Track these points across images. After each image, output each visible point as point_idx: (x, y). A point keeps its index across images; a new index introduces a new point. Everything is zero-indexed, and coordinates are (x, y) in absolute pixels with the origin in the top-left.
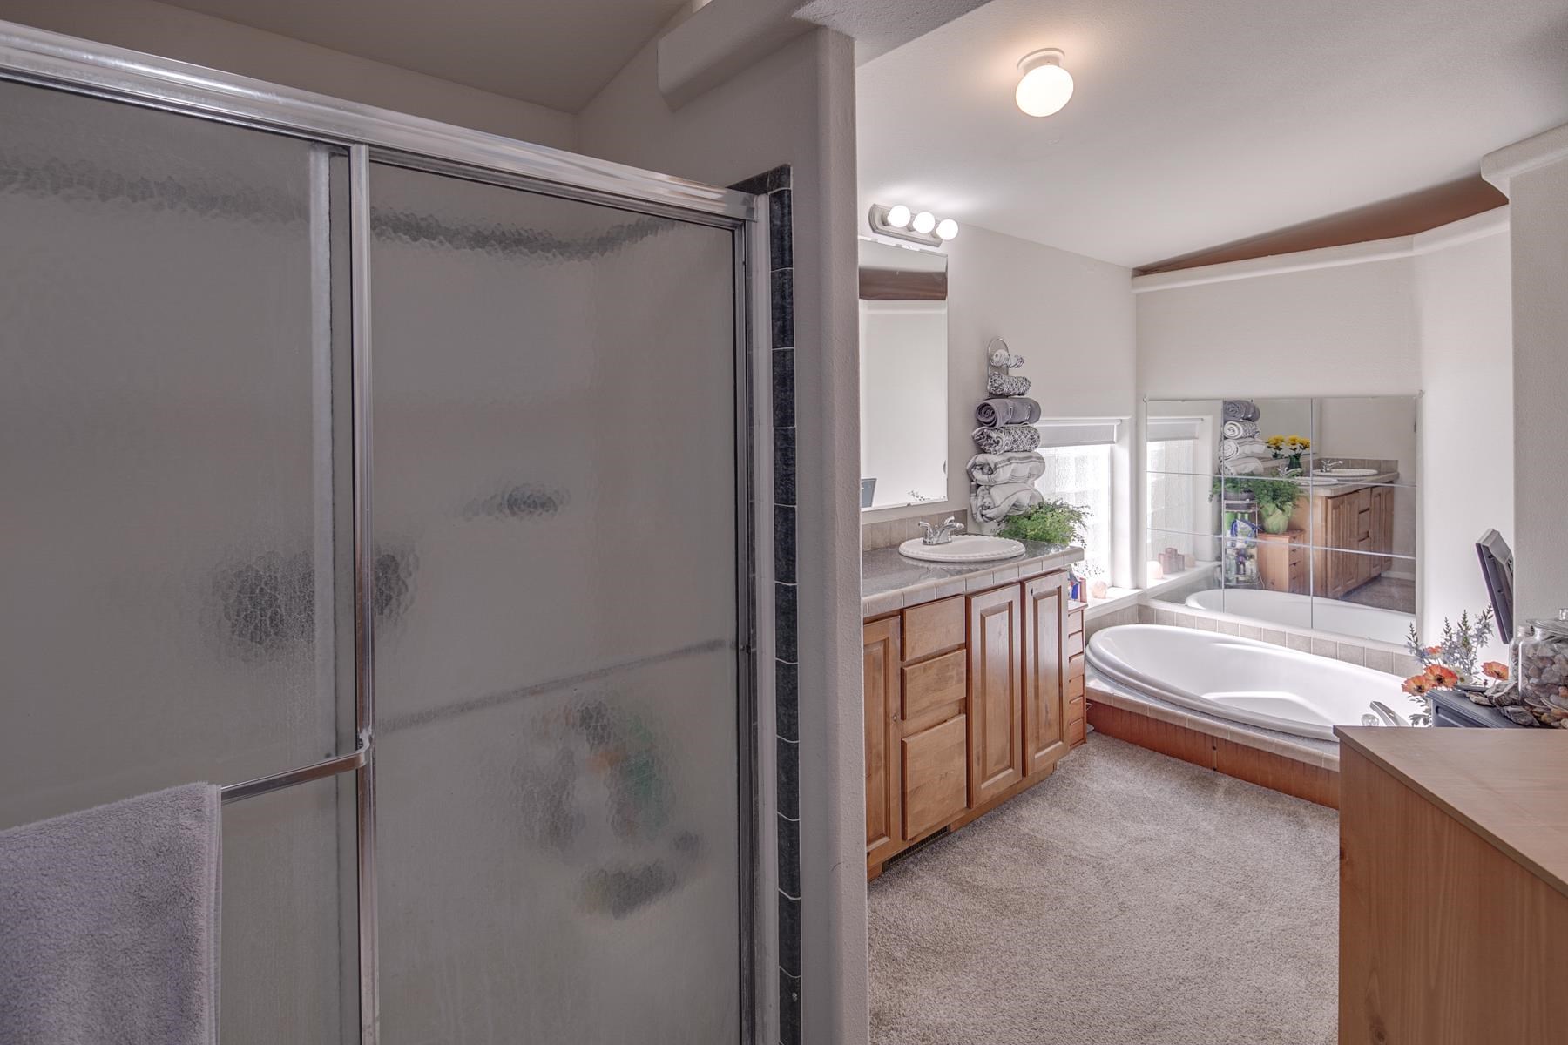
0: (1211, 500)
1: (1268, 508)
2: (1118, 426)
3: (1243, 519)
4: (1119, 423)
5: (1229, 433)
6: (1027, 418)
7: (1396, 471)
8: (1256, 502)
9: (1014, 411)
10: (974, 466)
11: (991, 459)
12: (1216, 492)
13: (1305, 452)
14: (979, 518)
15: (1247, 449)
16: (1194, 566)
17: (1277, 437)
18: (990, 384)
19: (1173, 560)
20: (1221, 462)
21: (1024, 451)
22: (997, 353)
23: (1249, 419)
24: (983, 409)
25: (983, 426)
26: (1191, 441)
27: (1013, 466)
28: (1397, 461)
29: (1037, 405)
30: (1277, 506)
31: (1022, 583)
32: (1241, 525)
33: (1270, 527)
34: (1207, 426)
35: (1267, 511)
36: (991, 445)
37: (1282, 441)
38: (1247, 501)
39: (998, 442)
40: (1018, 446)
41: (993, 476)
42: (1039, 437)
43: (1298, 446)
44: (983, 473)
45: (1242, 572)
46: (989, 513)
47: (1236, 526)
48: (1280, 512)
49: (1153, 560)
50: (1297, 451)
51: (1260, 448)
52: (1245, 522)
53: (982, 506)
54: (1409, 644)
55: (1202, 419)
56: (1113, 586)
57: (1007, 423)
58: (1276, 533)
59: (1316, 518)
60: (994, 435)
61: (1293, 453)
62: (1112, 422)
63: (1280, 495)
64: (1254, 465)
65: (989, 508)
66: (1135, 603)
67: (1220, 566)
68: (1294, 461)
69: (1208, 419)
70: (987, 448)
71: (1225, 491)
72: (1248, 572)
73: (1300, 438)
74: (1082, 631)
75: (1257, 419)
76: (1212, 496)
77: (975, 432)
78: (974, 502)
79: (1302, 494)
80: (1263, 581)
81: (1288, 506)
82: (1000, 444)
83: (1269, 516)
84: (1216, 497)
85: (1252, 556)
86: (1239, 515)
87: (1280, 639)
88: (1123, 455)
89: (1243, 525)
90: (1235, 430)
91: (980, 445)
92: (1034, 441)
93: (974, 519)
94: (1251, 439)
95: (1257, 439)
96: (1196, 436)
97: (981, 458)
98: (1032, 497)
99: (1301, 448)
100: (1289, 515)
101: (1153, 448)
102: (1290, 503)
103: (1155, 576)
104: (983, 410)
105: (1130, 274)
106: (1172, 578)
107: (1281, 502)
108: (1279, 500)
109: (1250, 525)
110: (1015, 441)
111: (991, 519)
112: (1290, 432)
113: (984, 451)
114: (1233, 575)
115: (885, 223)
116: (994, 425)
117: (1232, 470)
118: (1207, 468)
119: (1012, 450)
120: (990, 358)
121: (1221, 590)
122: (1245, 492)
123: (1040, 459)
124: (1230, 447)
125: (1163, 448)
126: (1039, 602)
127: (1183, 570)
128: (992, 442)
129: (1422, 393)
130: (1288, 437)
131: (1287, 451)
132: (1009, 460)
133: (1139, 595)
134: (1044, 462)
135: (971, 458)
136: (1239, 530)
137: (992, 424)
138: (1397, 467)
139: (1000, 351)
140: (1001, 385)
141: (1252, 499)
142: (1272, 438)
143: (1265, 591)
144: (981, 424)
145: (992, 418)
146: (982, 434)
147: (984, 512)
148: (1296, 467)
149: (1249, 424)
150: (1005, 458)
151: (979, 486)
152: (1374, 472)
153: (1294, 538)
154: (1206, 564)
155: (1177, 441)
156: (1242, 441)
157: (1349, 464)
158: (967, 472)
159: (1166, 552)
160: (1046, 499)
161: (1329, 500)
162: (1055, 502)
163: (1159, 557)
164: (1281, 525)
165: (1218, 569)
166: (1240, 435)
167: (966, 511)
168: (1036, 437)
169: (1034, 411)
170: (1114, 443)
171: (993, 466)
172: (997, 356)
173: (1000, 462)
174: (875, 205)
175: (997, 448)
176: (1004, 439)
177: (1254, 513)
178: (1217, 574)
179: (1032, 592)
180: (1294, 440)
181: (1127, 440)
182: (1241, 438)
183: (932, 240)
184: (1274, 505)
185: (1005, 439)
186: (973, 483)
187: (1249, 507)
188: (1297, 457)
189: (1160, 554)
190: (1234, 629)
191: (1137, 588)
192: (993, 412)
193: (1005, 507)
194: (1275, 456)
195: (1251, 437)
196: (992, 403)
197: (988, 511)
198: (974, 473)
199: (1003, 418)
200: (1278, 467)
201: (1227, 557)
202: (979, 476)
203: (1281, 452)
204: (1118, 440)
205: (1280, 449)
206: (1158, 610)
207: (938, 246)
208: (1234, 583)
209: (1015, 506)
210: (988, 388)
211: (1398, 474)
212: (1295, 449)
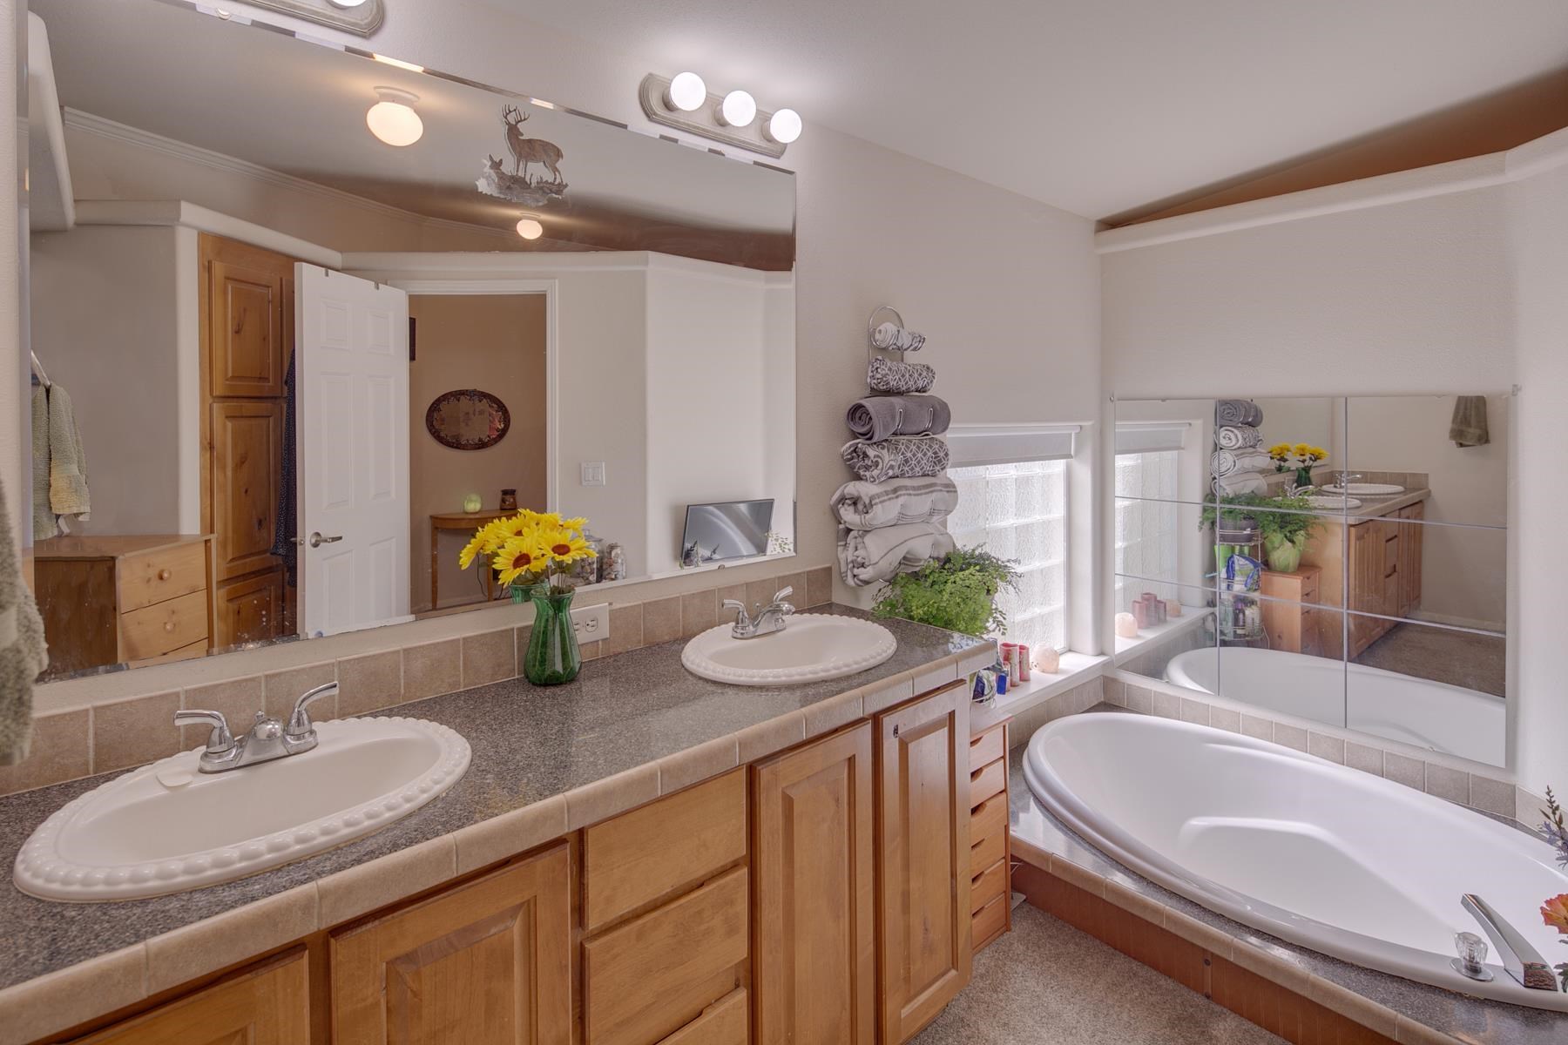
0: (1201, 528)
1: (1274, 539)
2: (1076, 434)
3: (1241, 554)
4: (1077, 431)
5: (1224, 442)
6: (928, 425)
7: (1427, 487)
8: (1258, 531)
9: (906, 416)
10: (842, 500)
11: (864, 489)
12: (1208, 519)
13: (1315, 464)
14: (850, 581)
15: (1247, 462)
16: (1179, 615)
17: (1282, 444)
18: (870, 374)
19: (1152, 609)
20: (1215, 478)
21: (924, 475)
22: (881, 328)
23: (1250, 424)
24: (857, 412)
25: (858, 438)
26: (1175, 452)
27: (901, 500)
28: (1426, 475)
29: (945, 406)
30: (1286, 536)
31: (876, 719)
32: (1239, 562)
33: (1277, 564)
34: (1196, 433)
35: (1272, 543)
36: (867, 468)
37: (1288, 451)
38: (1248, 531)
39: (877, 464)
40: (912, 469)
41: (868, 516)
42: (947, 455)
43: (1307, 457)
44: (856, 511)
45: (1241, 623)
46: (865, 574)
47: (1233, 562)
48: (1290, 544)
49: (1125, 611)
50: (1306, 464)
51: (1263, 461)
52: (1244, 558)
53: (852, 562)
54: (1548, 826)
55: (1190, 424)
56: (1070, 651)
57: (895, 434)
58: (1284, 572)
59: (1336, 551)
60: (871, 452)
61: (1302, 465)
62: (1068, 429)
63: (1289, 524)
64: (1258, 484)
65: (863, 565)
66: (1098, 674)
67: (1213, 613)
68: (1303, 478)
69: (1198, 423)
70: (862, 472)
71: (1221, 518)
72: (1249, 621)
73: (1311, 447)
74: (1004, 757)
75: (1258, 425)
76: (1202, 523)
77: (844, 448)
78: (842, 556)
79: (1317, 521)
80: (1266, 637)
81: (1300, 537)
82: (880, 467)
83: (1275, 548)
84: (1207, 525)
85: (1253, 603)
86: (1237, 548)
87: (1300, 741)
88: (1084, 475)
89: (1242, 561)
90: (1232, 438)
91: (851, 467)
92: (940, 461)
93: (843, 581)
94: (1251, 450)
95: (1259, 450)
96: (1182, 446)
97: (853, 488)
98: (935, 545)
99: (1311, 459)
100: (1301, 548)
101: (1123, 463)
102: (1302, 532)
103: (1127, 636)
104: (858, 415)
105: (1093, 227)
106: (1150, 635)
107: (1290, 532)
108: (1288, 529)
109: (1252, 562)
110: (907, 461)
111: (867, 583)
112: (1297, 439)
113: (858, 478)
114: (1229, 628)
115: (668, 105)
116: (870, 439)
117: (1227, 488)
118: (1196, 493)
119: (902, 476)
120: (871, 336)
121: (1216, 649)
122: (1244, 518)
123: (950, 488)
124: (1227, 460)
125: (1140, 461)
126: (911, 746)
127: (1165, 621)
128: (870, 463)
129: (1516, 389)
130: (1295, 446)
131: (1294, 463)
132: (895, 490)
133: (1104, 665)
134: (956, 492)
135: (840, 486)
136: (1237, 568)
137: (868, 436)
138: (1427, 483)
139: (884, 325)
140: (885, 376)
141: (1254, 528)
142: (1276, 446)
143: (1272, 651)
144: (855, 435)
145: (869, 426)
146: (855, 451)
147: (856, 571)
148: (1306, 485)
149: (1250, 430)
150: (889, 488)
151: (849, 531)
152: (1400, 488)
153: (1308, 578)
154: (1194, 612)
155: (1158, 453)
156: (1241, 451)
157: (1368, 478)
158: (832, 510)
159: (1143, 599)
160: (959, 546)
161: (1352, 529)
162: (974, 550)
163: (1134, 607)
164: (1291, 564)
165: (1210, 618)
166: (1238, 445)
167: (829, 569)
168: (942, 454)
169: (940, 416)
170: (1072, 457)
171: (867, 502)
172: (880, 332)
173: (878, 495)
174: (651, 74)
175: (876, 472)
176: (886, 461)
177: (1256, 546)
178: (1210, 625)
179: (896, 731)
180: (1303, 450)
181: (1088, 452)
182: (1239, 448)
183: (764, 144)
184: (1283, 535)
185: (888, 458)
186: (841, 526)
187: (1249, 538)
188: (1307, 469)
189: (1135, 602)
190: (1234, 723)
191: (1102, 653)
192: (870, 418)
193: (888, 563)
194: (1279, 469)
195: (1252, 446)
196: (871, 404)
197: (862, 569)
198: (842, 511)
199: (886, 428)
200: (1283, 483)
201: (1221, 603)
202: (849, 515)
203: (1286, 464)
204: (1077, 452)
205: (1285, 460)
206: (1129, 685)
207: (778, 158)
208: (1229, 638)
209: (906, 560)
210: (869, 380)
211: (1430, 491)
212: (1303, 461)
